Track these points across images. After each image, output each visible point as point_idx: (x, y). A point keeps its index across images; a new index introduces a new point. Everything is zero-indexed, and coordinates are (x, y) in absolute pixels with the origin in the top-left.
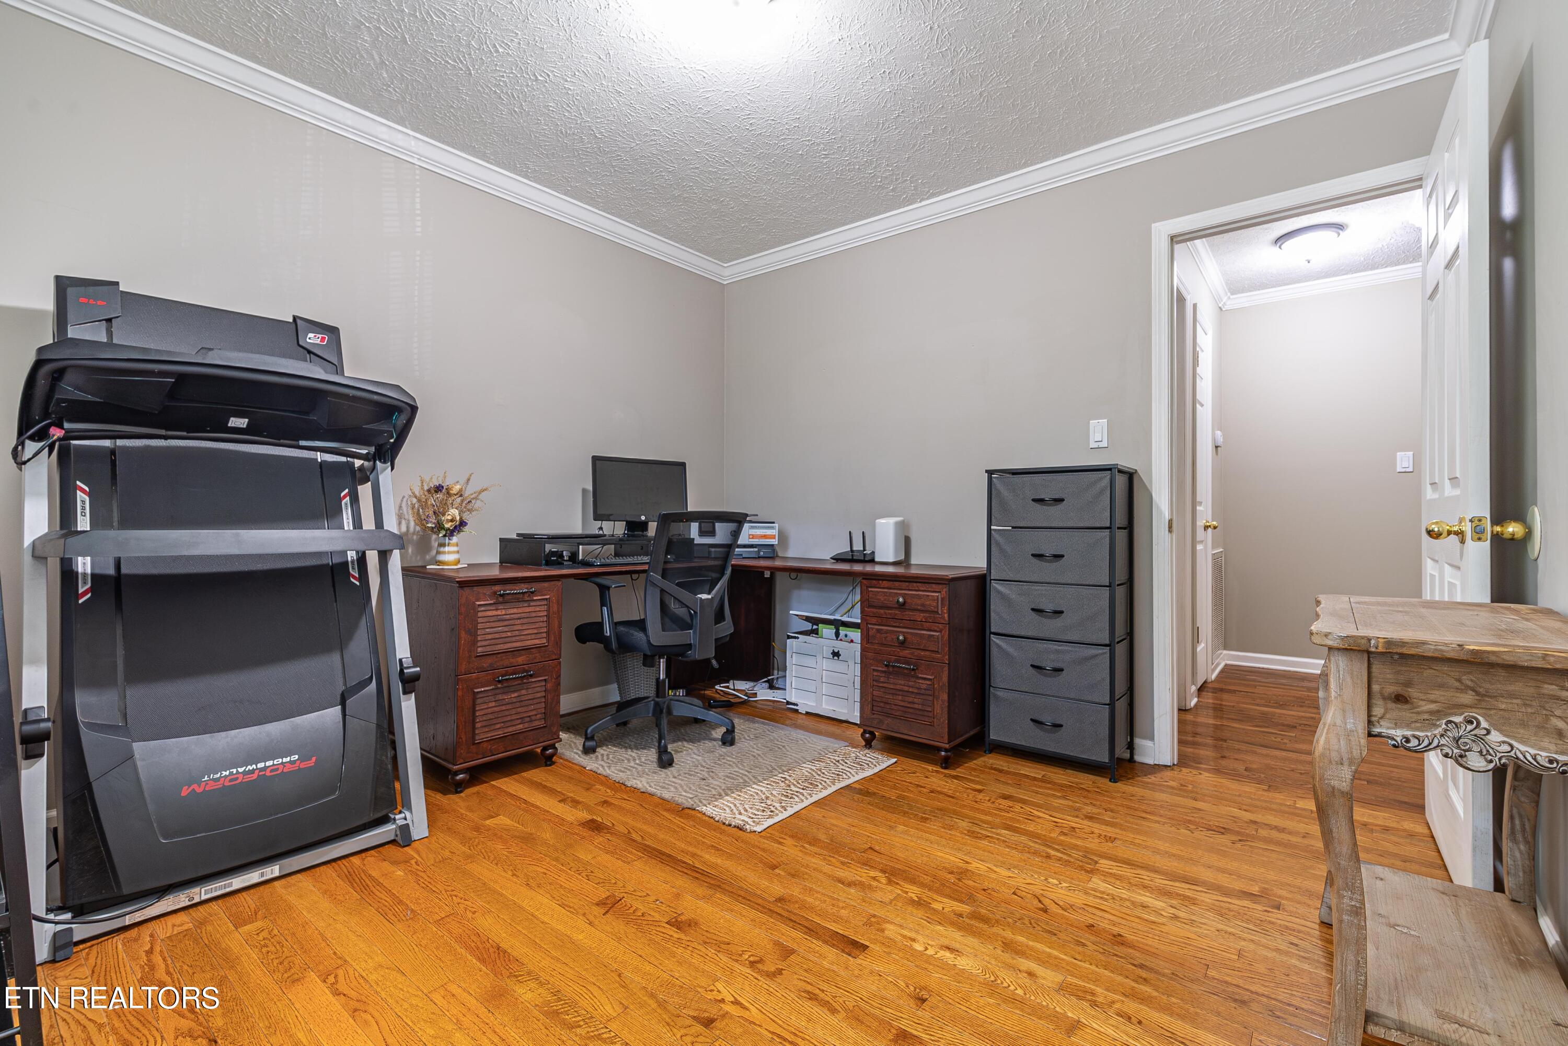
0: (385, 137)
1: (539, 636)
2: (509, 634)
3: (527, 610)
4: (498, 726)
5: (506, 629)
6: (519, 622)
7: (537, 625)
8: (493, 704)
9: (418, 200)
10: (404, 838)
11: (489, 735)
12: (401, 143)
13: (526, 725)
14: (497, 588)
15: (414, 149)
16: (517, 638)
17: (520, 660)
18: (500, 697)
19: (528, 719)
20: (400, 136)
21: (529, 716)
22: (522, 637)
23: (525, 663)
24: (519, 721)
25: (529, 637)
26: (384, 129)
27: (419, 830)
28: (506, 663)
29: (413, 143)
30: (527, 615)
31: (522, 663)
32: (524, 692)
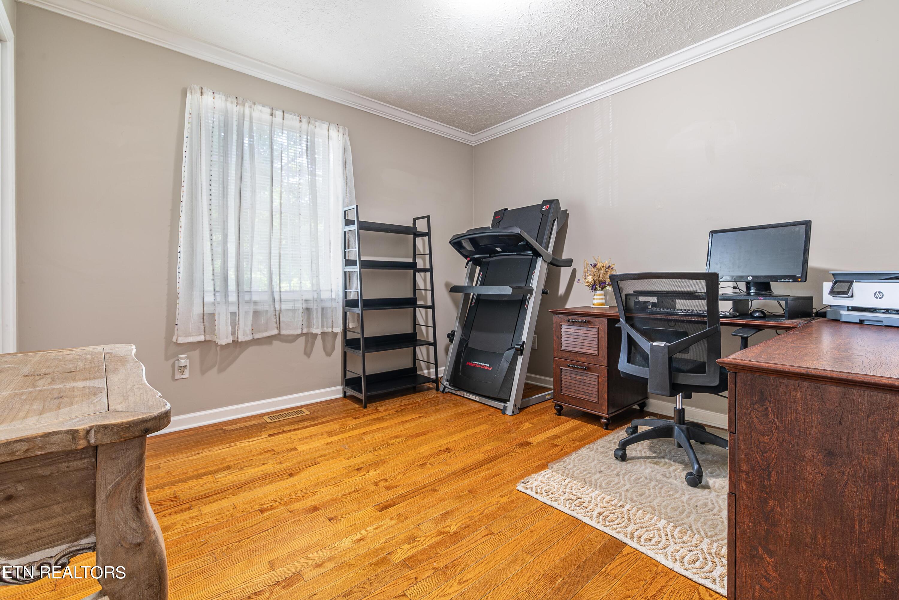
0: (590, 95)
1: (593, 349)
2: (577, 343)
3: (586, 332)
4: (573, 390)
5: (575, 340)
6: (581, 338)
7: (592, 342)
8: (569, 378)
9: (610, 114)
10: (503, 411)
11: (568, 393)
12: (597, 93)
13: (587, 397)
14: (570, 317)
15: (603, 91)
16: (581, 346)
17: (583, 359)
18: (573, 375)
19: (588, 394)
20: (595, 90)
21: (589, 393)
22: (584, 347)
23: (585, 362)
24: (583, 393)
25: (588, 348)
26: (588, 92)
27: (509, 412)
28: (575, 358)
29: (601, 88)
30: (586, 335)
31: (583, 361)
32: (585, 378)
